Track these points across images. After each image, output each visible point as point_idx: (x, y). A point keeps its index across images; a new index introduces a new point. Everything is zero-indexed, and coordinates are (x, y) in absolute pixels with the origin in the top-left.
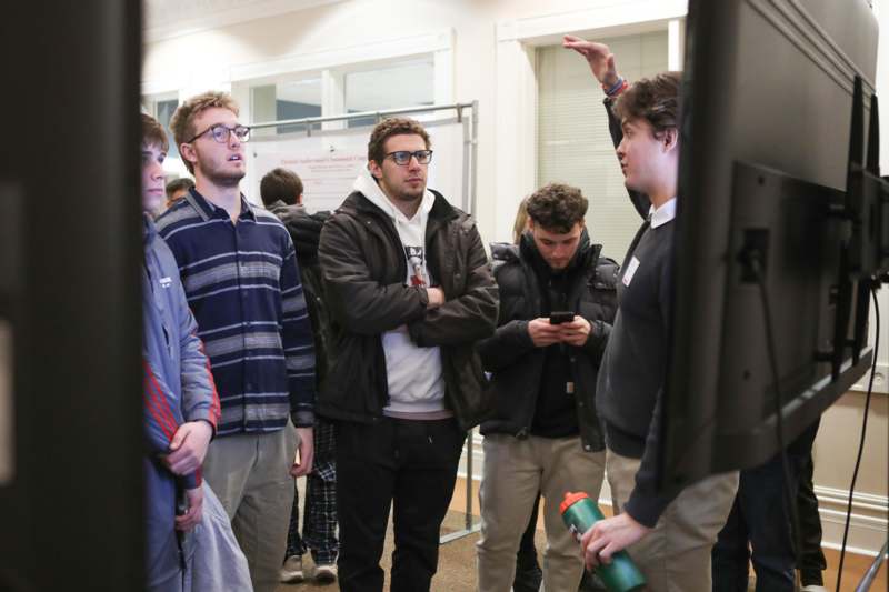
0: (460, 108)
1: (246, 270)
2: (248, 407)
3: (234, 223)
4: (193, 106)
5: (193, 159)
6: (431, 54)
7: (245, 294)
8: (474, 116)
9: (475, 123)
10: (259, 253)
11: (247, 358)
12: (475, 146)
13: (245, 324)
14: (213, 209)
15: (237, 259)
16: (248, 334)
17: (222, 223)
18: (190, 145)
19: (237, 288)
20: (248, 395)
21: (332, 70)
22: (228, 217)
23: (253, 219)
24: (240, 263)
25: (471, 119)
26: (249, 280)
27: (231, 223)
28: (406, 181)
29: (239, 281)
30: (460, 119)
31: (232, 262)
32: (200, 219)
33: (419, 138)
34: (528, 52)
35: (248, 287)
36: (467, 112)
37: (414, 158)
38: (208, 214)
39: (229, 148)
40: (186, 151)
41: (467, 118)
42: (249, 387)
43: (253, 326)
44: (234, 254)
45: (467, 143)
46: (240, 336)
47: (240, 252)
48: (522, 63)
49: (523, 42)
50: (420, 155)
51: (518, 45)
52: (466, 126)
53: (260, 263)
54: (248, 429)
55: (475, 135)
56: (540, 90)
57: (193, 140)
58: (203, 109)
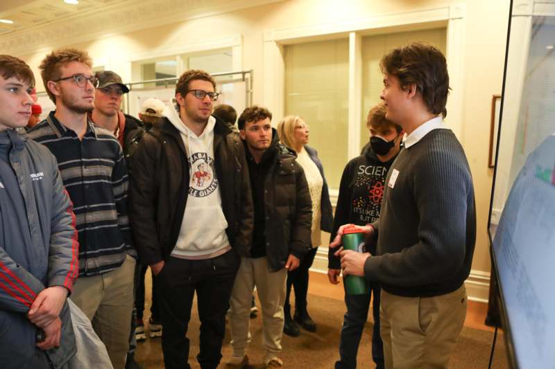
0: (244, 73)
1: (87, 171)
2: (89, 260)
3: (81, 140)
4: (61, 57)
5: (56, 93)
6: (230, 48)
7: (87, 187)
8: (251, 77)
9: (252, 81)
10: (98, 160)
11: (87, 229)
12: (251, 94)
13: (86, 206)
14: (65, 130)
15: (81, 164)
16: (88, 213)
17: (72, 140)
18: (55, 83)
19: (81, 183)
20: (88, 252)
21: (182, 56)
22: (77, 136)
23: (94, 137)
24: (83, 167)
25: (249, 80)
26: (90, 178)
27: (78, 139)
28: (200, 109)
29: (83, 178)
30: (244, 79)
31: (78, 166)
32: (55, 136)
33: (210, 84)
34: (280, 48)
35: (88, 182)
36: (247, 76)
37: (207, 96)
38: (61, 134)
39: (85, 91)
40: (52, 86)
41: (247, 79)
42: (89, 247)
43: (92, 208)
44: (79, 160)
45: (247, 92)
46: (83, 214)
47: (83, 160)
48: (277, 53)
49: (278, 42)
50: (211, 95)
51: (275, 44)
52: (247, 83)
53: (98, 166)
54: (88, 274)
55: (251, 88)
56: (286, 67)
57: (59, 80)
58: (69, 61)
